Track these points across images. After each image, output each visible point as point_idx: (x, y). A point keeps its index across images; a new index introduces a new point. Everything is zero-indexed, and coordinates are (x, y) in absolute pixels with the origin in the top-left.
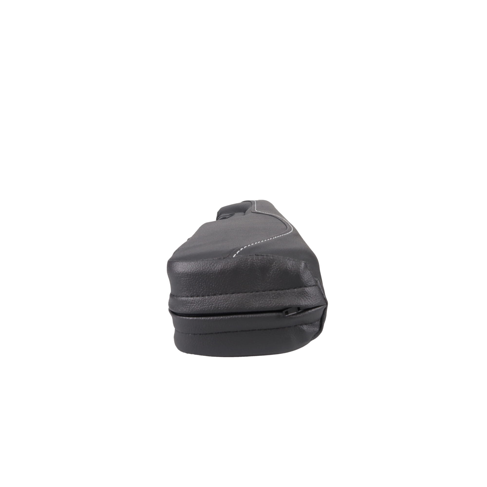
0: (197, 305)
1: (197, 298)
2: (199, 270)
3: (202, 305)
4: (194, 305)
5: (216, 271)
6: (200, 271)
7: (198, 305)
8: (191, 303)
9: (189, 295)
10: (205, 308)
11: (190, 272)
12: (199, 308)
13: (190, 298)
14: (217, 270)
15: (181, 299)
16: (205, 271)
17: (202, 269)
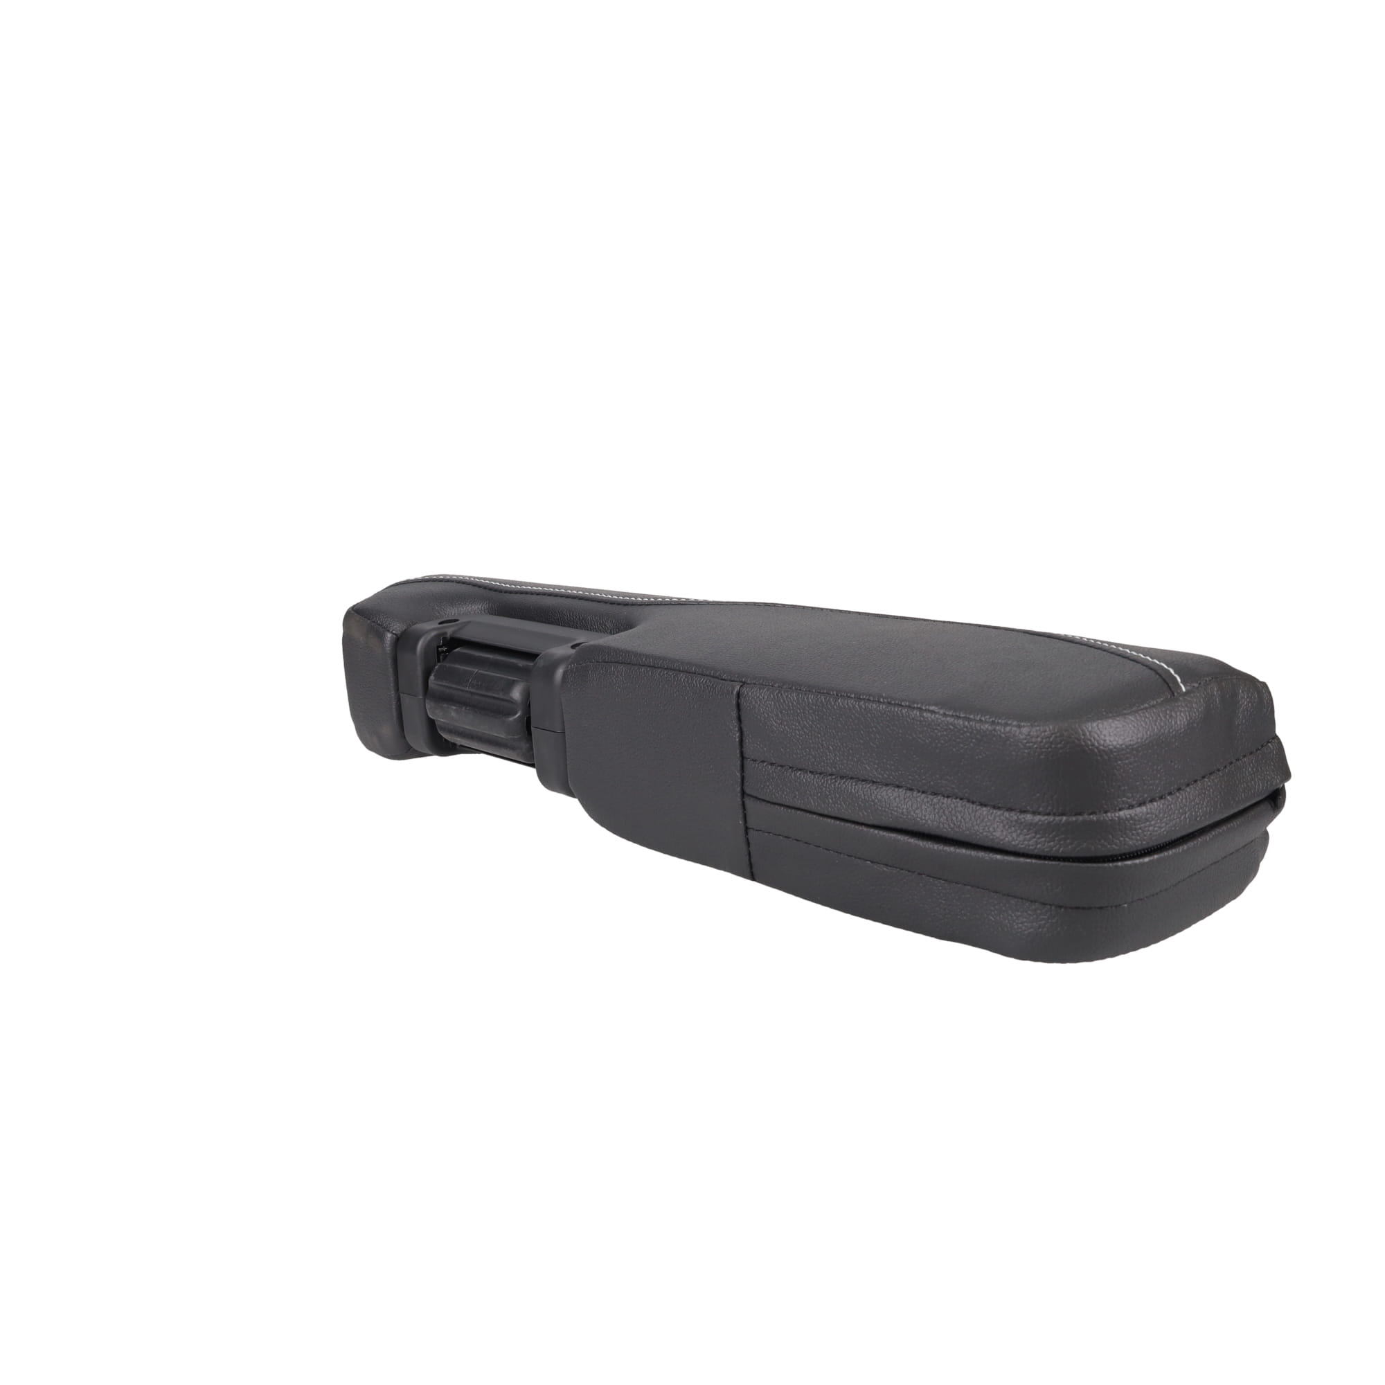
0: (1158, 821)
1: (1154, 805)
2: (1152, 734)
3: (1168, 818)
4: (1153, 823)
5: (1181, 729)
6: (1154, 735)
7: (1161, 820)
8: (1147, 820)
9: (1134, 803)
10: (1176, 824)
11: (1137, 743)
12: (1164, 829)
13: (1138, 810)
14: (1182, 727)
15: (1119, 817)
16: (1163, 734)
17: (1156, 730)
